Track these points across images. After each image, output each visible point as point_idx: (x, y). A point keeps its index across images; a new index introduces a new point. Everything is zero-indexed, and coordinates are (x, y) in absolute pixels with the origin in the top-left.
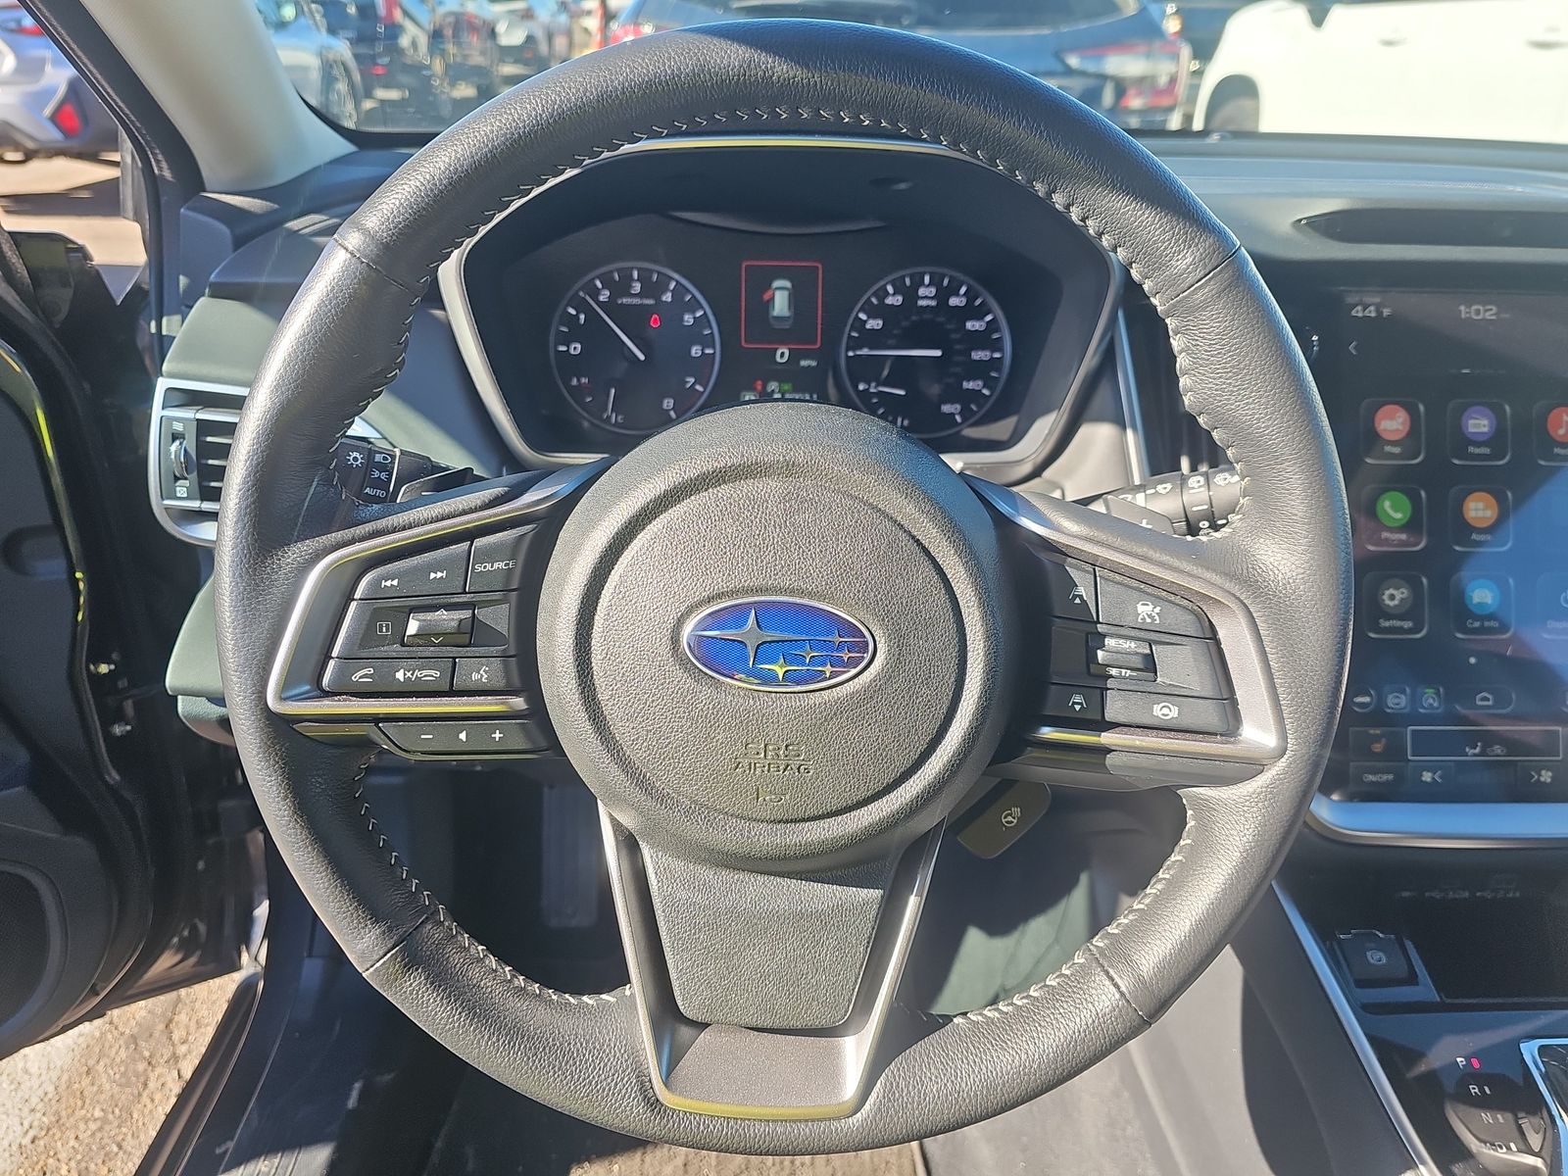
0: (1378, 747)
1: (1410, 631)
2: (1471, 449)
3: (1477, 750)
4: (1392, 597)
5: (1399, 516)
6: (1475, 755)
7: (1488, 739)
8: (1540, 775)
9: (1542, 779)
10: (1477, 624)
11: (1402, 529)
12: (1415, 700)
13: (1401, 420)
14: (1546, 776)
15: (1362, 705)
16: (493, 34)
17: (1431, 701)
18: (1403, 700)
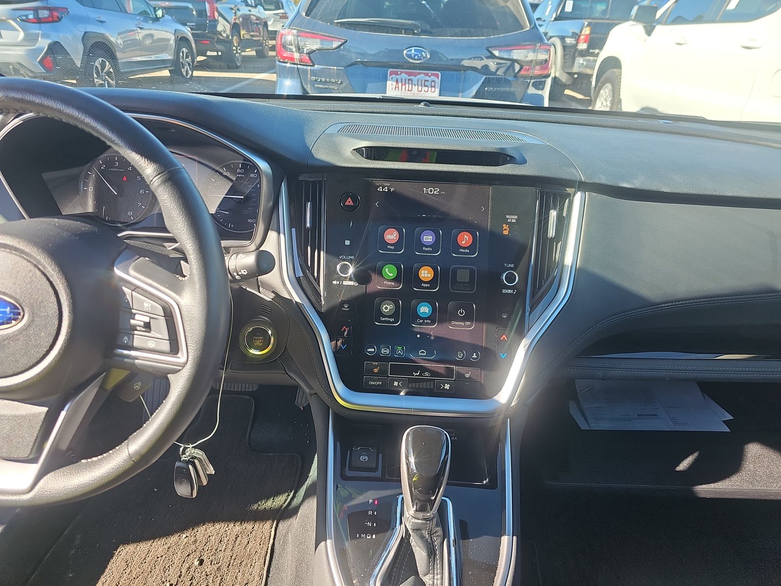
0: (376, 370)
1: (393, 322)
2: (424, 248)
3: (418, 374)
4: (386, 308)
5: (392, 275)
6: (416, 376)
7: (423, 369)
8: (444, 386)
9: (445, 388)
10: (421, 321)
11: (393, 280)
12: (393, 351)
13: (395, 235)
14: (447, 387)
15: (370, 352)
16: (266, 25)
17: (400, 352)
18: (388, 351)
